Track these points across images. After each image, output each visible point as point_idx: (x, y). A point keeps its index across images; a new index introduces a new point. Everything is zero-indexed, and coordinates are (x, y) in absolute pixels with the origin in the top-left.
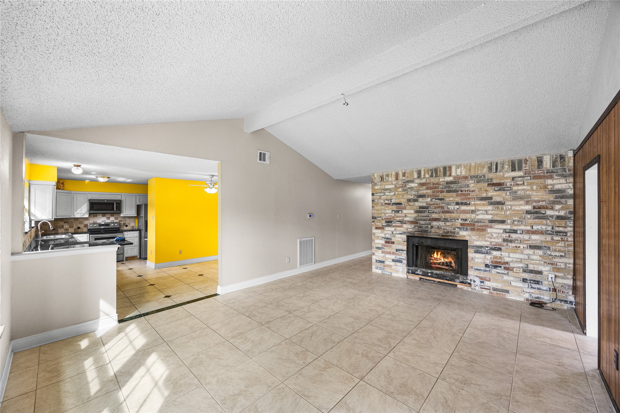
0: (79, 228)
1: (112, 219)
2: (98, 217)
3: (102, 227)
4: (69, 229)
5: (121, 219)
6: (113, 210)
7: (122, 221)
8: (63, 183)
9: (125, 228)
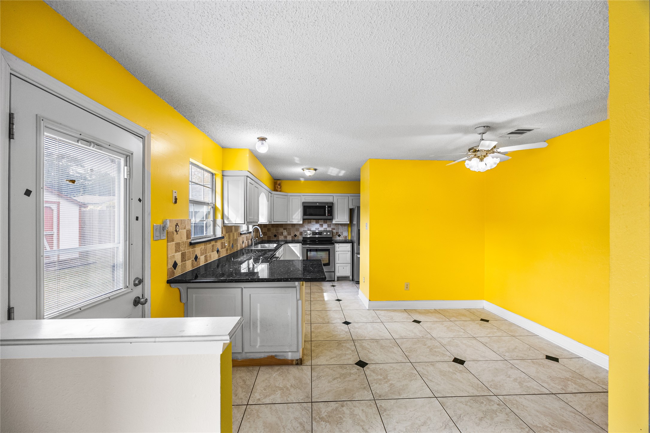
0: (295, 236)
1: (325, 226)
2: (312, 223)
3: (317, 236)
4: (288, 236)
5: (333, 227)
6: (325, 215)
7: (334, 229)
8: (280, 185)
9: (338, 238)
